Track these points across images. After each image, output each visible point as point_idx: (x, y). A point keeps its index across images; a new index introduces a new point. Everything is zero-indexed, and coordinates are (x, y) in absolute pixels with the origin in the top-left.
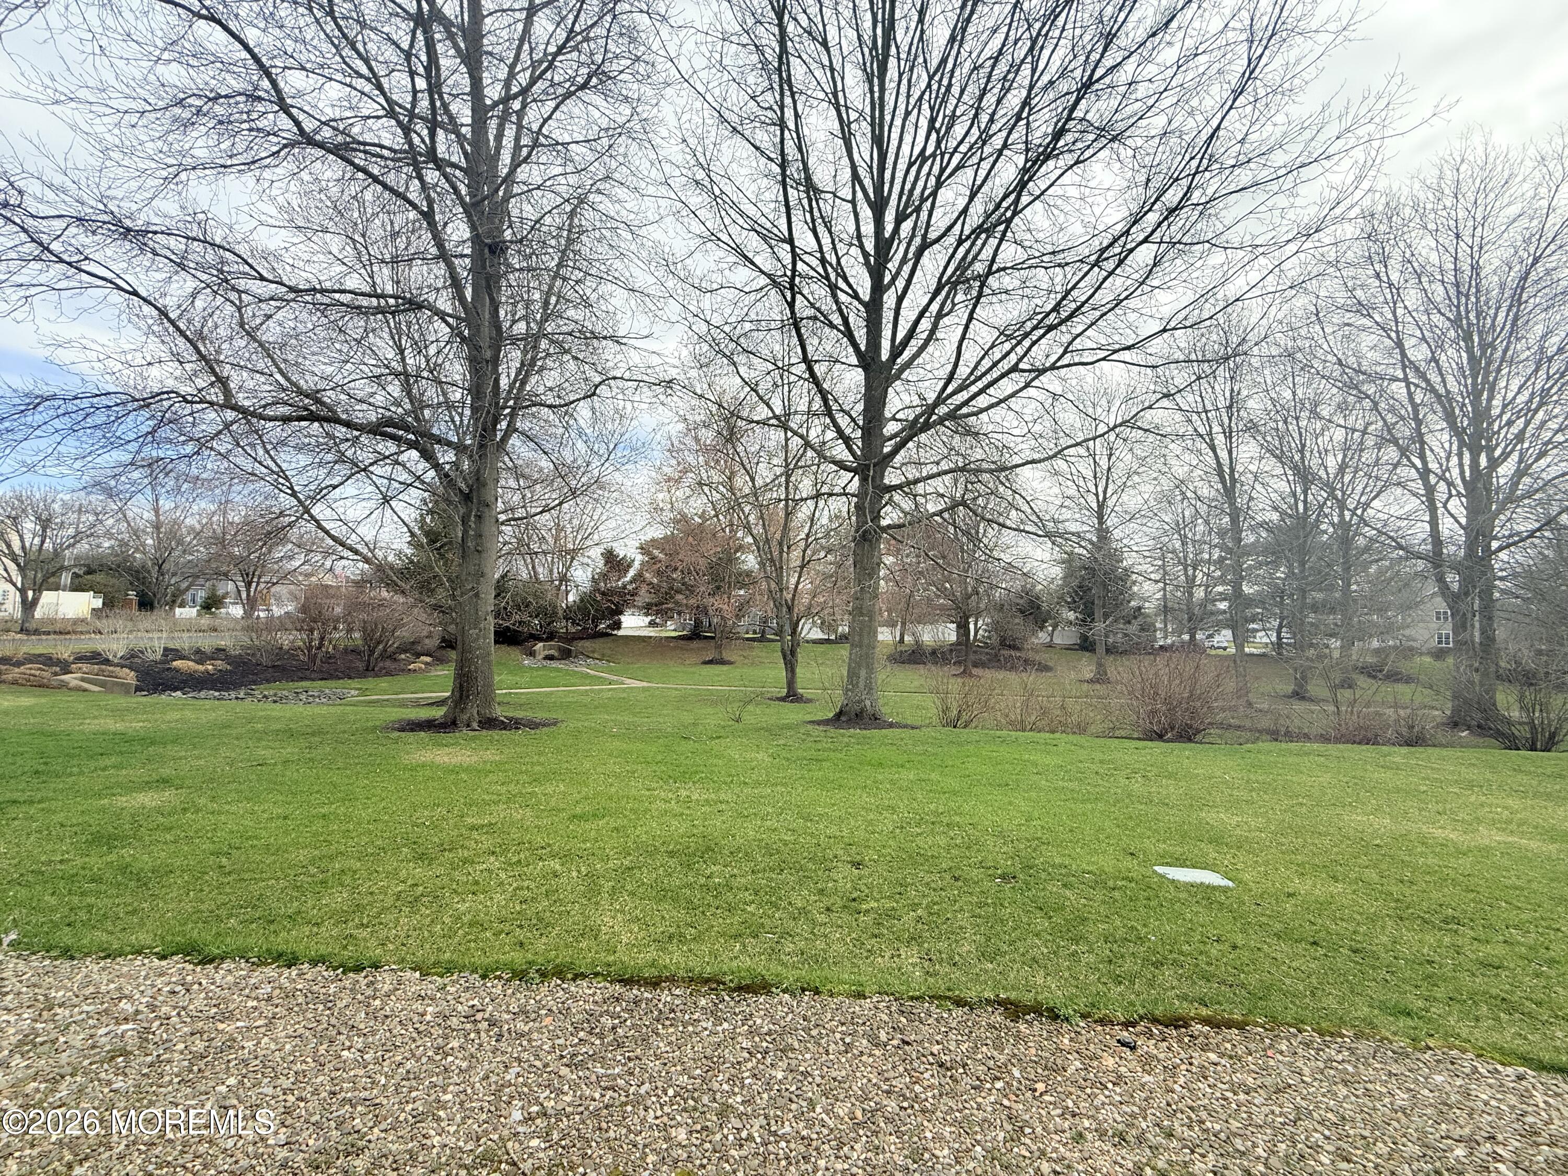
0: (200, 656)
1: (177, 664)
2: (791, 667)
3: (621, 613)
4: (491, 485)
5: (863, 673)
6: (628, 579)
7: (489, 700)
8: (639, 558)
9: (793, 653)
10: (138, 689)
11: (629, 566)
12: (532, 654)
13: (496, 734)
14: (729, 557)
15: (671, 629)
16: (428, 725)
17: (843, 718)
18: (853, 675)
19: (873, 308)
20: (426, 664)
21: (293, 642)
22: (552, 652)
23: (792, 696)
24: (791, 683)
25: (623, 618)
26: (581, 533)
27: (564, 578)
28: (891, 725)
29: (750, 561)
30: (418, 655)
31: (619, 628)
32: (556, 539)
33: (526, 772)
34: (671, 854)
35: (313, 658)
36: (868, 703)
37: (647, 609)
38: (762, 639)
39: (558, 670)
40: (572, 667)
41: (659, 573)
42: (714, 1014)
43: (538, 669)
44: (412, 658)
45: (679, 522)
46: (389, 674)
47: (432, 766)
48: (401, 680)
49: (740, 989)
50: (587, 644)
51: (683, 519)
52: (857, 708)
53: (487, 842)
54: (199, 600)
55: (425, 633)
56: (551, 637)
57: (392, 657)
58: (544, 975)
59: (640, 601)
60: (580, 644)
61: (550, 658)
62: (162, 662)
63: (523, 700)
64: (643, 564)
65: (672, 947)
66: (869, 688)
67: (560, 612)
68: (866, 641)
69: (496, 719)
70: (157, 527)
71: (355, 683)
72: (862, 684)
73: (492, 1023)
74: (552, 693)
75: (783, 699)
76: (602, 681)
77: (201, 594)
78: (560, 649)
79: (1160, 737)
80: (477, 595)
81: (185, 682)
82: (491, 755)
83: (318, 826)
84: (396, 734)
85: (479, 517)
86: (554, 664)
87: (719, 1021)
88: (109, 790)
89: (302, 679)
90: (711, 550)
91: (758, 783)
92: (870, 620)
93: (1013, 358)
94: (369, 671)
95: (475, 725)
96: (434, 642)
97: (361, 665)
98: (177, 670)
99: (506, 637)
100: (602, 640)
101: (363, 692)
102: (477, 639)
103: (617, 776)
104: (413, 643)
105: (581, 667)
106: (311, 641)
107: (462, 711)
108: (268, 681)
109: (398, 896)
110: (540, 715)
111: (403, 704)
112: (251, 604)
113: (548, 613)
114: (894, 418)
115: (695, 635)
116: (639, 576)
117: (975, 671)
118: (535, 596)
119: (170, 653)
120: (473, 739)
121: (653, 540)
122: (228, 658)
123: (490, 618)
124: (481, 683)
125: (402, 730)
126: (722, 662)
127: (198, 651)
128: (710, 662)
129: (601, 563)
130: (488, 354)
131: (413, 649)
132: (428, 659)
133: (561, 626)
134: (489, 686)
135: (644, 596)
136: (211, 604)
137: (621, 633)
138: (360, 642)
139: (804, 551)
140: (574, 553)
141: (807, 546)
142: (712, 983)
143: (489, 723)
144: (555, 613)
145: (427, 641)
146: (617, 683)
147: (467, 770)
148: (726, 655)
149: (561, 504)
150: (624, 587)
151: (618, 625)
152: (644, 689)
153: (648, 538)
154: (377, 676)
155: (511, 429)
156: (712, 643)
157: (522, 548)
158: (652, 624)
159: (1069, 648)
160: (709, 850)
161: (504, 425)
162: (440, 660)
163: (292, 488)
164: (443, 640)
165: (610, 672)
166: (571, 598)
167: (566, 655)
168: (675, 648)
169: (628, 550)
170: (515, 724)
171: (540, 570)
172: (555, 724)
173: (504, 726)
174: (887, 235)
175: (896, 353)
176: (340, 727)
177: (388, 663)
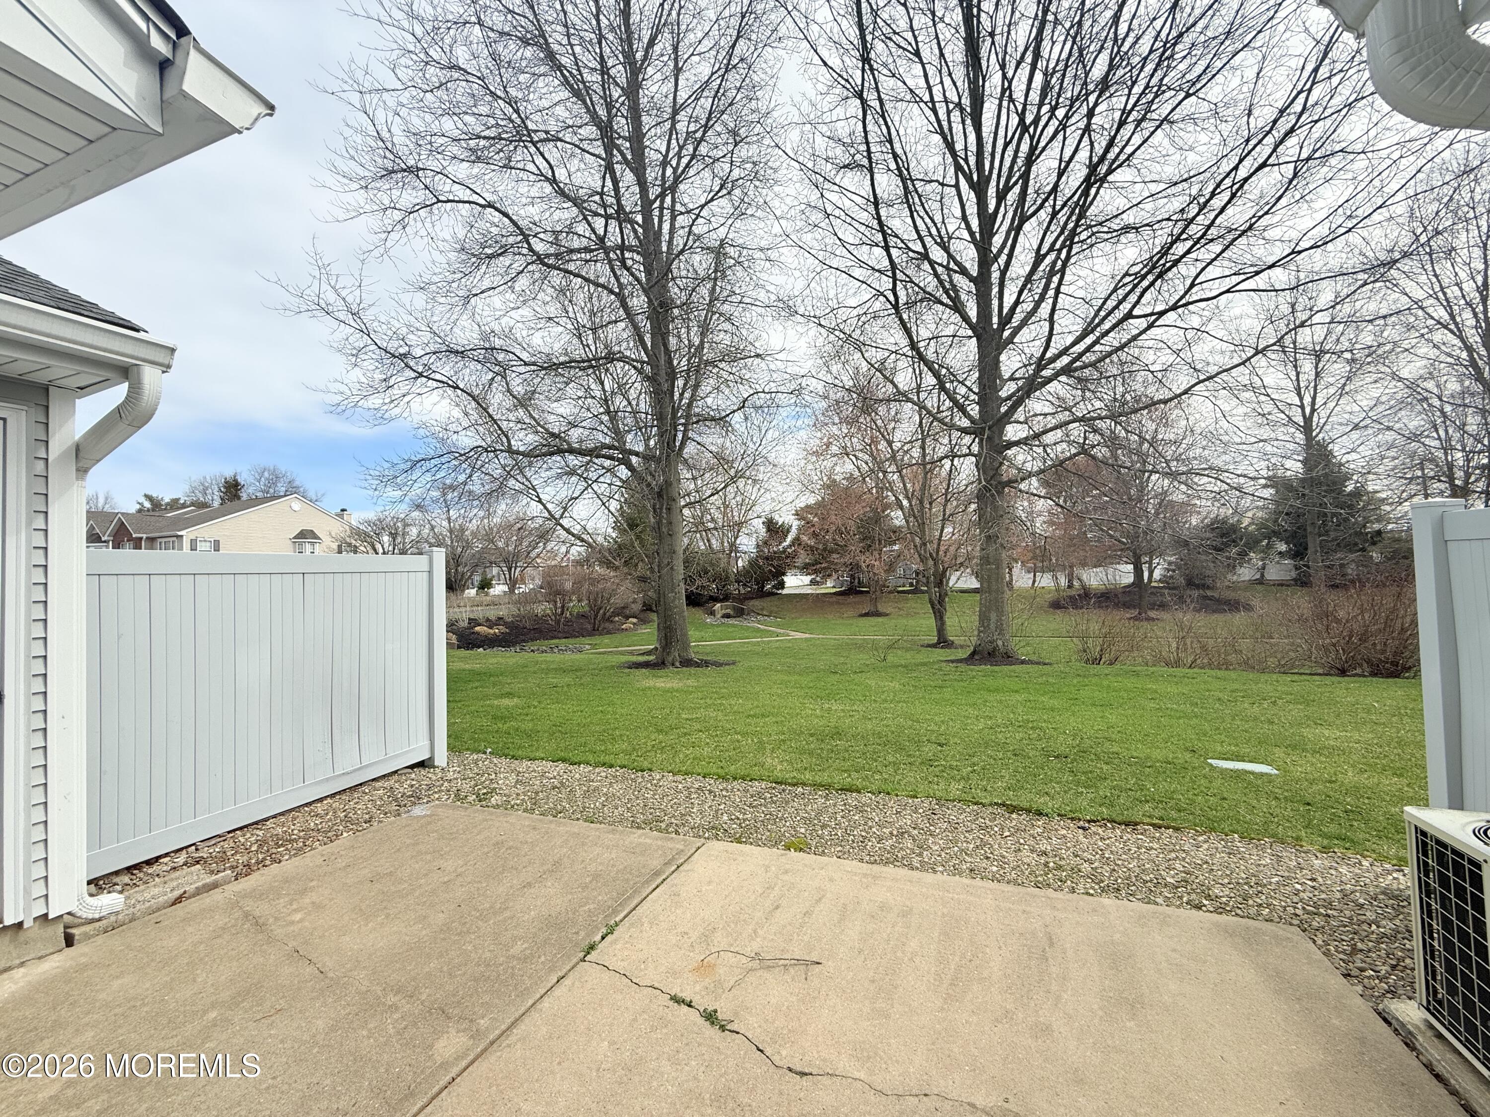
0: (490, 623)
1: (478, 629)
2: (939, 616)
3: (784, 574)
4: (675, 484)
5: (993, 616)
6: (787, 543)
7: (686, 646)
8: (795, 524)
9: (941, 601)
10: (459, 647)
11: (788, 531)
12: (712, 613)
13: (693, 670)
14: (877, 517)
15: (830, 586)
16: (646, 665)
17: (976, 657)
18: (984, 618)
19: (982, 281)
20: (634, 624)
21: (544, 610)
22: (728, 611)
23: (943, 642)
24: (941, 630)
25: (785, 579)
26: (744, 508)
27: (733, 547)
28: (1023, 662)
29: (897, 518)
30: (627, 618)
31: (783, 588)
32: (725, 514)
33: (716, 692)
34: (812, 735)
35: (558, 622)
36: (1000, 643)
37: (805, 569)
38: (916, 591)
39: (733, 626)
40: (745, 623)
41: (815, 535)
42: (826, 797)
43: (718, 626)
44: (623, 620)
45: (829, 487)
46: (609, 633)
47: (655, 688)
48: (618, 637)
49: (841, 790)
50: (756, 603)
51: (832, 485)
52: (990, 648)
53: (697, 726)
54: (476, 584)
55: (631, 600)
56: (726, 598)
57: (609, 620)
58: (735, 779)
59: (799, 562)
60: (752, 603)
61: (727, 616)
62: (468, 628)
63: (708, 650)
64: (799, 529)
65: (807, 772)
66: (1000, 629)
67: (732, 578)
68: (994, 587)
69: (691, 660)
70: (451, 531)
71: (587, 640)
72: (992, 626)
73: (710, 792)
74: (730, 644)
75: (934, 646)
76: (771, 634)
77: (477, 578)
78: (734, 608)
79: (1343, 672)
80: (672, 568)
81: (484, 641)
82: (691, 682)
83: (599, 715)
84: (627, 670)
85: (669, 509)
86: (731, 621)
87: (827, 800)
88: (486, 697)
89: (553, 638)
90: (859, 510)
91: (885, 701)
92: (998, 568)
93: (1126, 307)
94: (595, 631)
95: (678, 664)
96: (637, 607)
97: (589, 627)
98: (478, 633)
99: (694, 600)
100: (769, 599)
101: (594, 646)
102: (673, 601)
103: (779, 696)
104: (624, 608)
105: (752, 623)
106: (556, 608)
107: (668, 654)
108: (532, 640)
109: (653, 746)
110: (721, 659)
111: (622, 653)
112: (513, 584)
113: (722, 578)
114: (1012, 378)
115: (852, 591)
116: (797, 541)
117: (1152, 614)
118: (712, 565)
119: (474, 622)
120: (678, 673)
121: (807, 506)
122: (506, 624)
123: (682, 585)
124: (679, 633)
125: (630, 668)
126: (877, 614)
127: (488, 620)
128: (866, 615)
129: (763, 531)
130: (665, 387)
131: (623, 612)
132: (635, 620)
133: (733, 588)
134: (685, 635)
135: (803, 558)
136: (485, 585)
137: (785, 592)
138: (587, 609)
139: (945, 506)
140: (740, 524)
141: (947, 501)
142: (827, 787)
143: (687, 663)
144: (727, 577)
145: (633, 606)
146: (783, 635)
147: (677, 691)
148: (881, 608)
149: (725, 487)
150: (784, 551)
151: (782, 585)
152: (806, 639)
153: (803, 505)
154: (601, 634)
155: (685, 438)
156: (867, 598)
157: (699, 525)
158: (813, 582)
159: (1281, 584)
160: (837, 734)
161: (680, 436)
162: (644, 621)
163: (538, 496)
164: (645, 604)
165: (778, 626)
166: (740, 563)
167: (740, 613)
168: (832, 603)
169: (786, 518)
170: (706, 664)
171: (714, 541)
172: (734, 663)
173: (698, 665)
174: (991, 211)
175: (1005, 321)
176: (591, 667)
177: (607, 625)
